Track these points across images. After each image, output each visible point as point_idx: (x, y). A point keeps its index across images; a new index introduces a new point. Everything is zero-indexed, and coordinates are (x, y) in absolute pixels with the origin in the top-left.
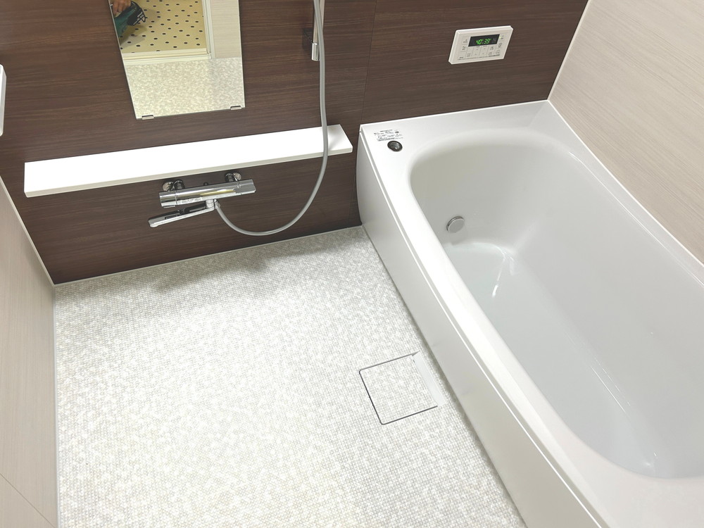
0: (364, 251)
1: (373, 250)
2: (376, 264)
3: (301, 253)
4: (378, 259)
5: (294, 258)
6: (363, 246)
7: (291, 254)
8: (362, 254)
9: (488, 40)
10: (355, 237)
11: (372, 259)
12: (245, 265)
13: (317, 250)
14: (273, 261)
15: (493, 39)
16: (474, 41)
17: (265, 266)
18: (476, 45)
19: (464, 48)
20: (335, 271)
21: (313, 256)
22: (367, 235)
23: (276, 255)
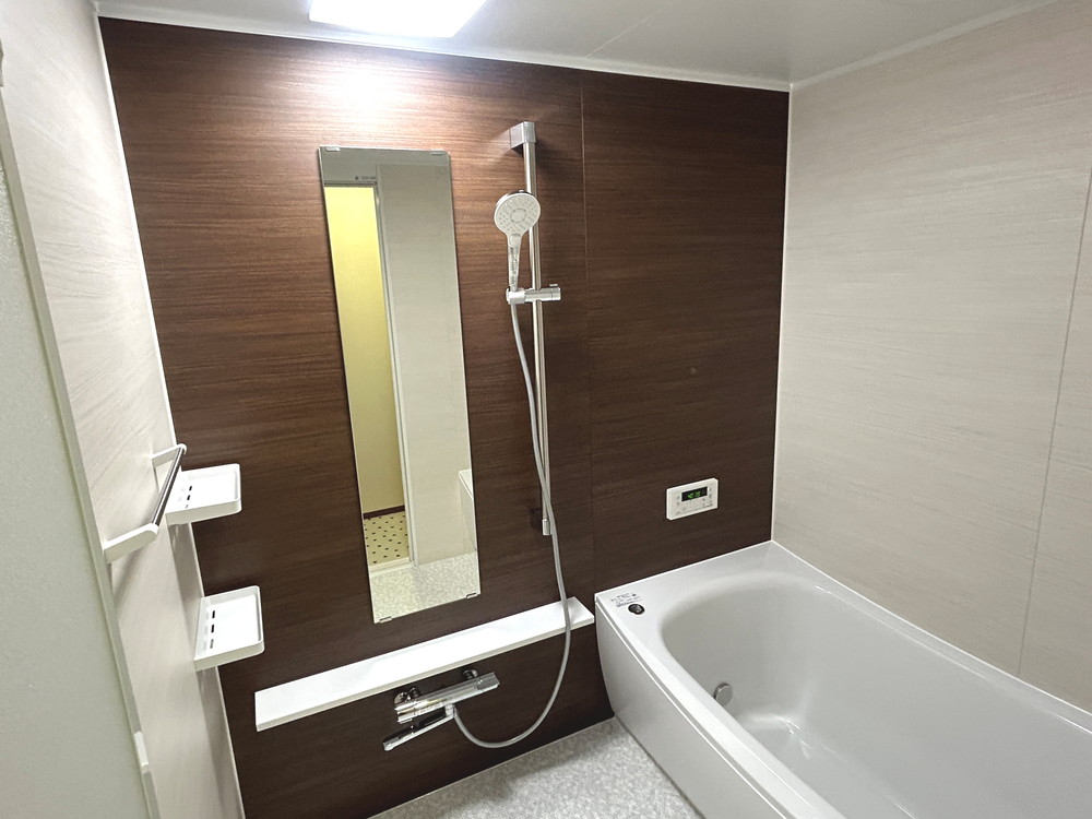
0: (625, 749)
1: (637, 746)
2: (645, 763)
3: (551, 765)
4: (645, 755)
5: (544, 773)
6: (622, 742)
7: (541, 768)
8: (624, 754)
9: (699, 493)
10: (610, 733)
11: (638, 757)
12: (487, 794)
13: (570, 758)
14: (519, 782)
15: (703, 491)
16: (685, 496)
17: (511, 791)
18: (688, 499)
19: (678, 504)
20: (598, 782)
21: (567, 767)
22: (624, 726)
23: (521, 774)
